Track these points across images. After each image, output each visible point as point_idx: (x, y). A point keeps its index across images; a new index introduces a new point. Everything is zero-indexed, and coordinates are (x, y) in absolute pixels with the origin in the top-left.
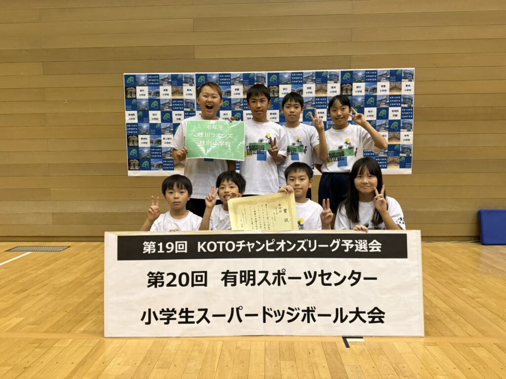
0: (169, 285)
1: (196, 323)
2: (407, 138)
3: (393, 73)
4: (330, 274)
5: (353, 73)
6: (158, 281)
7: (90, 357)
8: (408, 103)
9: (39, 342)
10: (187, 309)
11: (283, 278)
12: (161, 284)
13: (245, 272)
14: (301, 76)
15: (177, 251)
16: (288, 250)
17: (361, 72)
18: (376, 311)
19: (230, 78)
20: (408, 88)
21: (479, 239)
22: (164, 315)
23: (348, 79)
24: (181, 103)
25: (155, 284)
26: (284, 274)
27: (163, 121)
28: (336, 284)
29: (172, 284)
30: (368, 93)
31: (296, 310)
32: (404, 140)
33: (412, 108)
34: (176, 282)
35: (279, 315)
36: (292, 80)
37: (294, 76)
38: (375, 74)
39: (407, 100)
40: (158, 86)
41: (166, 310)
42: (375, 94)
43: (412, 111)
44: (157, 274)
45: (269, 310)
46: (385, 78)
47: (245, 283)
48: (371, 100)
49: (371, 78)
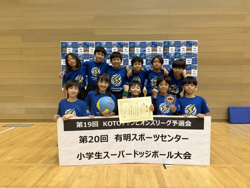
0: (90, 142)
2: (195, 73)
3: (188, 42)
4: (166, 136)
5: (169, 42)
6: (84, 140)
8: (195, 57)
10: (99, 152)
11: (143, 137)
12: (86, 141)
13: (126, 135)
14: (145, 44)
15: (93, 126)
16: (146, 125)
17: (173, 42)
19: (111, 44)
20: (195, 49)
21: (229, 121)
22: (88, 155)
23: (167, 45)
24: (88, 56)
25: (83, 141)
26: (144, 136)
28: (169, 141)
29: (91, 141)
30: (176, 52)
31: (150, 152)
32: (193, 74)
33: (197, 59)
34: (93, 140)
35: (142, 154)
36: (141, 45)
37: (141, 44)
38: (179, 43)
39: (195, 55)
40: (77, 47)
41: (88, 153)
42: (180, 52)
43: (197, 60)
44: (84, 137)
45: (137, 152)
46: (184, 45)
47: (126, 140)
48: (178, 55)
49: (178, 45)
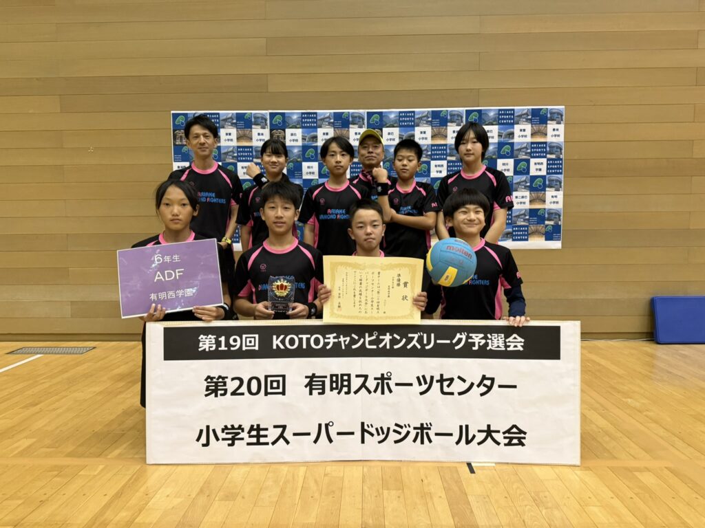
0: (234, 393)
1: (270, 444)
2: (555, 199)
3: (535, 113)
4: (451, 380)
5: (483, 112)
6: (219, 388)
7: (129, 487)
8: (557, 153)
9: (59, 470)
10: (258, 426)
11: (388, 384)
12: (223, 392)
13: (337, 376)
14: (411, 116)
15: (244, 348)
16: (396, 347)
17: (492, 111)
18: (514, 430)
19: (316, 118)
20: (556, 133)
21: (652, 336)
22: (227, 433)
23: (476, 120)
24: (250, 152)
25: (215, 392)
26: (390, 379)
28: (460, 394)
29: (238, 392)
30: (502, 139)
31: (406, 427)
32: (551, 203)
33: (562, 160)
34: (244, 389)
35: (383, 433)
36: (400, 121)
38: (511, 114)
39: (555, 149)
41: (229, 427)
42: (512, 141)
43: (561, 164)
44: (218, 379)
45: (368, 427)
46: (524, 120)
47: (337, 391)
48: (506, 149)
49: (506, 119)
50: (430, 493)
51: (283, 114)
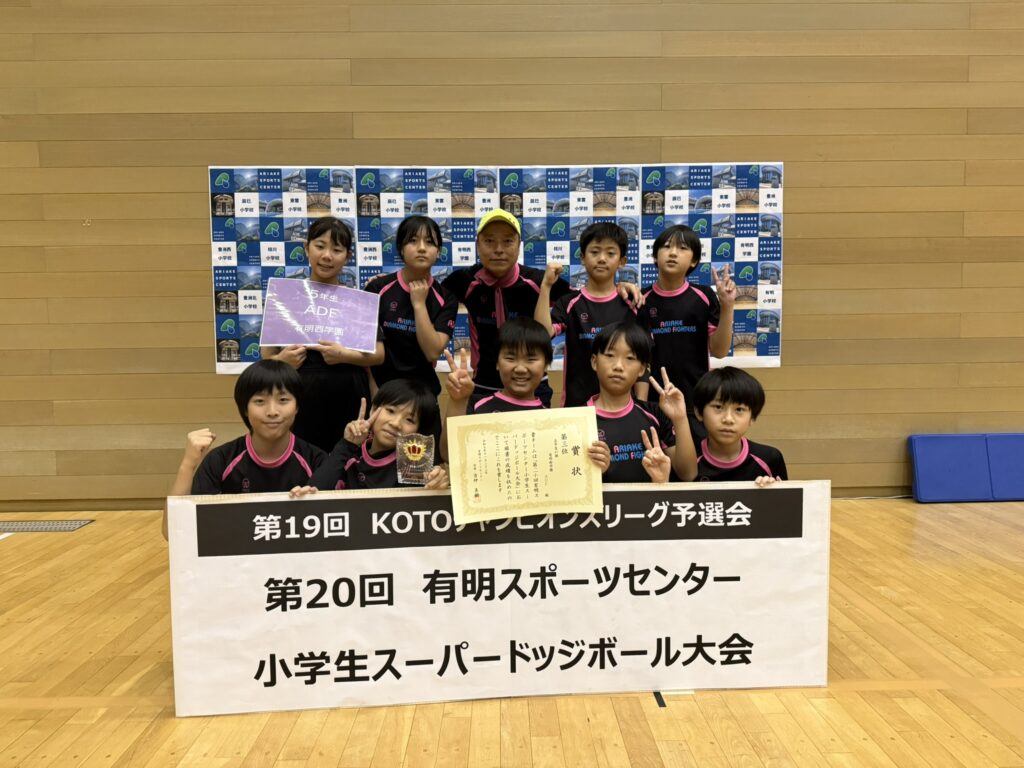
0: (312, 604)
1: (371, 679)
2: (770, 296)
3: (742, 172)
4: (646, 573)
5: (667, 171)
6: (288, 596)
7: (145, 742)
8: (773, 230)
10: (352, 652)
11: (551, 582)
12: (294, 603)
13: (472, 572)
15: (327, 534)
16: (563, 526)
17: (680, 169)
18: (736, 641)
20: (772, 200)
21: (910, 491)
22: (303, 665)
23: (656, 182)
25: (282, 603)
26: (554, 574)
27: (289, 262)
28: (659, 592)
29: (319, 602)
30: (694, 210)
31: (578, 645)
32: (765, 301)
33: (780, 239)
34: (328, 597)
35: (544, 656)
38: (707, 174)
39: (770, 224)
41: (307, 655)
42: (709, 212)
43: (780, 245)
44: (286, 583)
45: (522, 647)
46: (726, 182)
47: (474, 596)
48: (700, 224)
49: (700, 181)
50: (601, 740)
51: (376, 172)
